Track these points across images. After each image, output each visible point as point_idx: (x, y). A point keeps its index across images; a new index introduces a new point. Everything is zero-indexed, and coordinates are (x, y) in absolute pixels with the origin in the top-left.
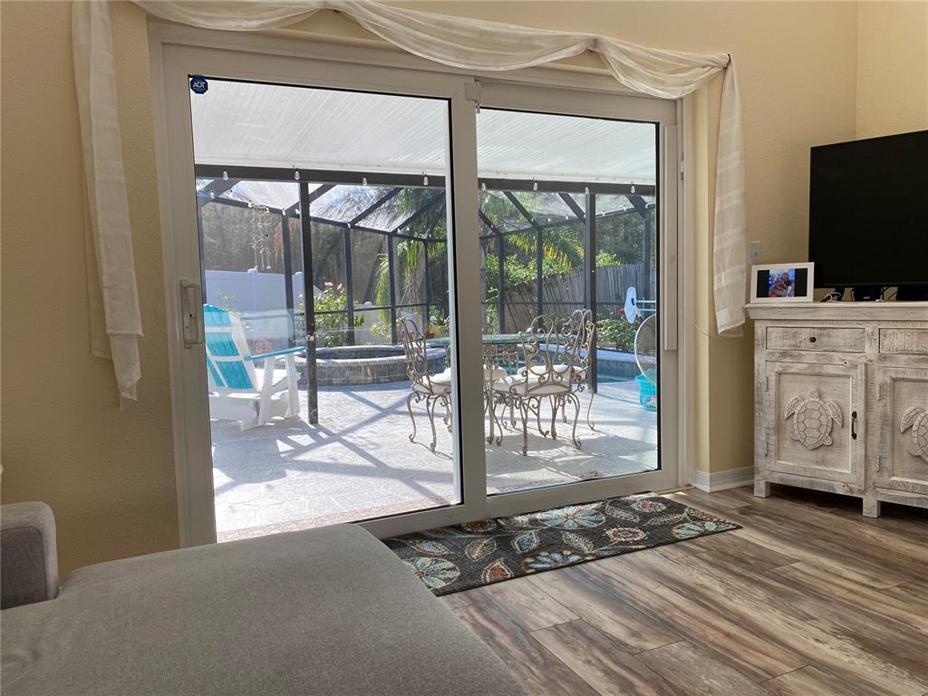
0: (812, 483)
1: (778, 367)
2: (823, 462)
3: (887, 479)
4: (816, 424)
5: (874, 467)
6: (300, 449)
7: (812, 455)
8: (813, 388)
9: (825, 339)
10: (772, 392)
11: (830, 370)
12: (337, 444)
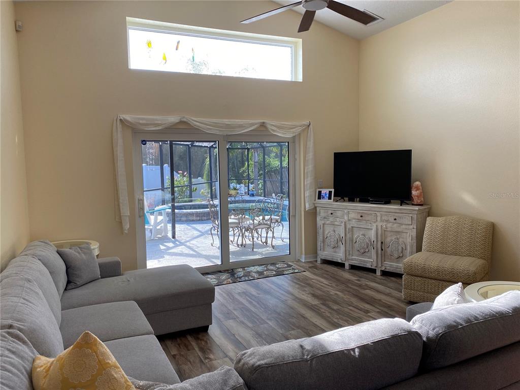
0: (332, 259)
1: (323, 222)
2: (335, 252)
3: (351, 257)
4: (333, 240)
5: (348, 254)
6: (169, 248)
7: (332, 250)
8: (332, 229)
9: (335, 214)
10: (322, 230)
11: (336, 223)
12: (183, 247)
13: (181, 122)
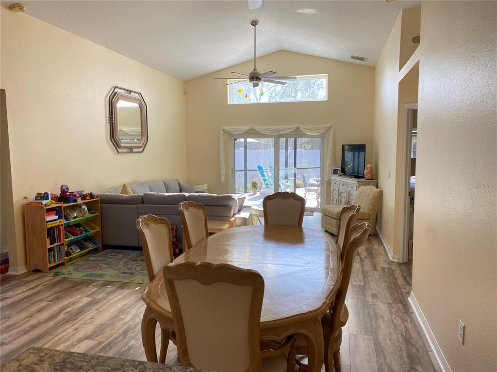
8: (335, 193)
13: (251, 129)
